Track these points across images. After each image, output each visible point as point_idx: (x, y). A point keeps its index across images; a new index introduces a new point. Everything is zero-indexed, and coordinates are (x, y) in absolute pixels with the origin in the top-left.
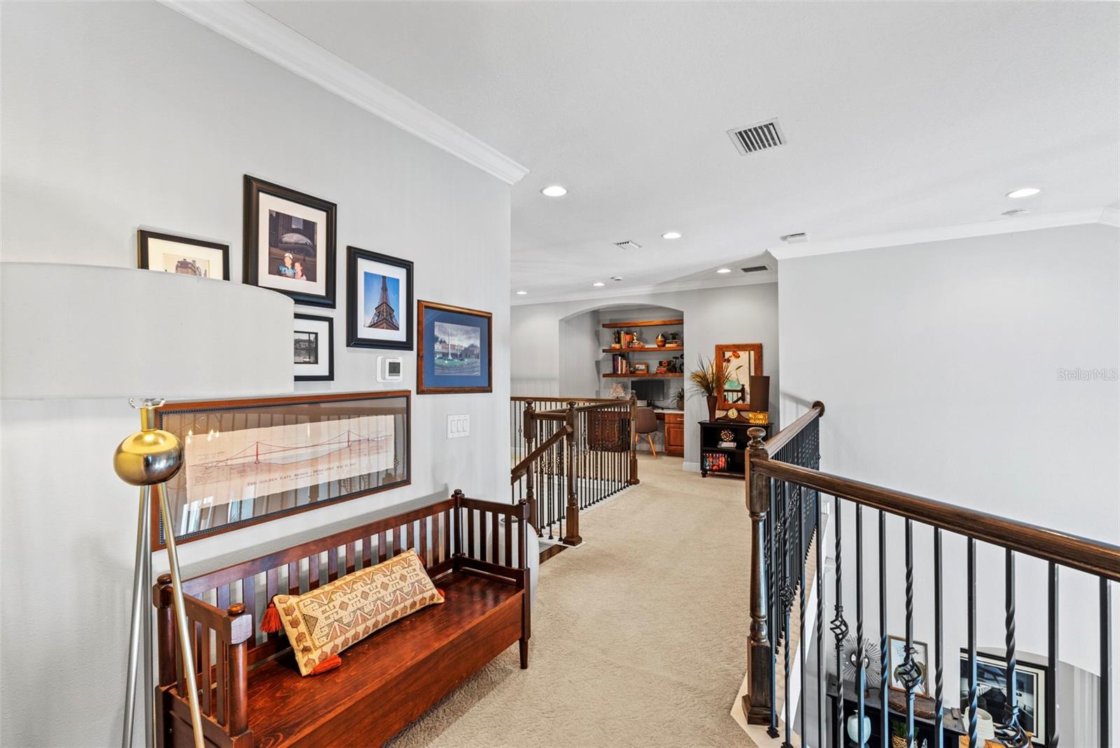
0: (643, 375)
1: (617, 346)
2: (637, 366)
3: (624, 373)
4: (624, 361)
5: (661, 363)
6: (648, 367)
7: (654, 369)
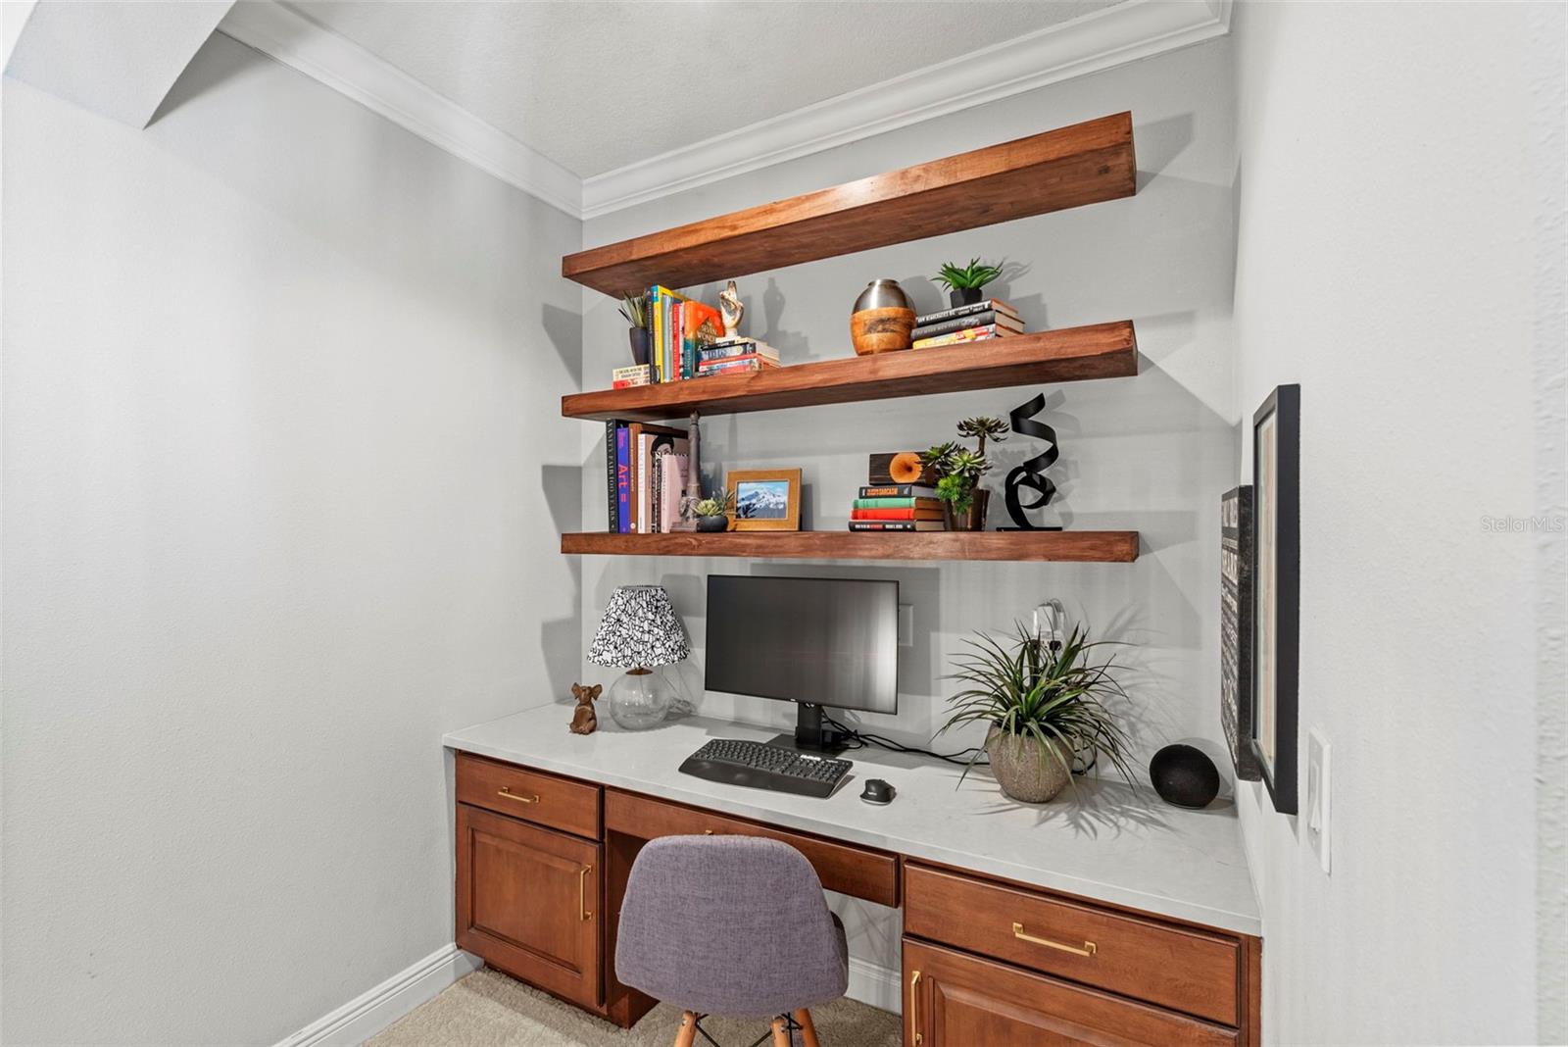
0: (766, 545)
1: (639, 376)
2: (746, 489)
3: (665, 529)
4: (669, 462)
5: (880, 465)
6: (805, 496)
7: (835, 512)
